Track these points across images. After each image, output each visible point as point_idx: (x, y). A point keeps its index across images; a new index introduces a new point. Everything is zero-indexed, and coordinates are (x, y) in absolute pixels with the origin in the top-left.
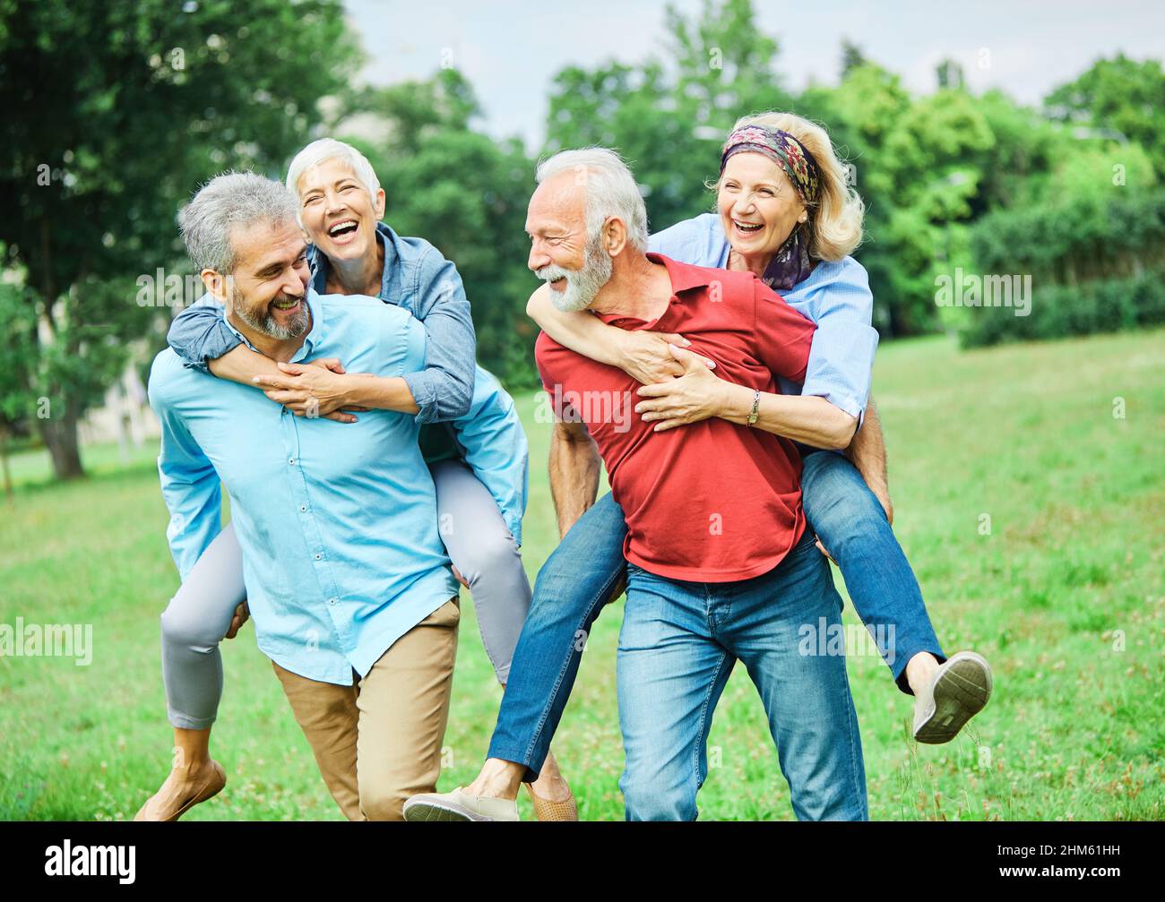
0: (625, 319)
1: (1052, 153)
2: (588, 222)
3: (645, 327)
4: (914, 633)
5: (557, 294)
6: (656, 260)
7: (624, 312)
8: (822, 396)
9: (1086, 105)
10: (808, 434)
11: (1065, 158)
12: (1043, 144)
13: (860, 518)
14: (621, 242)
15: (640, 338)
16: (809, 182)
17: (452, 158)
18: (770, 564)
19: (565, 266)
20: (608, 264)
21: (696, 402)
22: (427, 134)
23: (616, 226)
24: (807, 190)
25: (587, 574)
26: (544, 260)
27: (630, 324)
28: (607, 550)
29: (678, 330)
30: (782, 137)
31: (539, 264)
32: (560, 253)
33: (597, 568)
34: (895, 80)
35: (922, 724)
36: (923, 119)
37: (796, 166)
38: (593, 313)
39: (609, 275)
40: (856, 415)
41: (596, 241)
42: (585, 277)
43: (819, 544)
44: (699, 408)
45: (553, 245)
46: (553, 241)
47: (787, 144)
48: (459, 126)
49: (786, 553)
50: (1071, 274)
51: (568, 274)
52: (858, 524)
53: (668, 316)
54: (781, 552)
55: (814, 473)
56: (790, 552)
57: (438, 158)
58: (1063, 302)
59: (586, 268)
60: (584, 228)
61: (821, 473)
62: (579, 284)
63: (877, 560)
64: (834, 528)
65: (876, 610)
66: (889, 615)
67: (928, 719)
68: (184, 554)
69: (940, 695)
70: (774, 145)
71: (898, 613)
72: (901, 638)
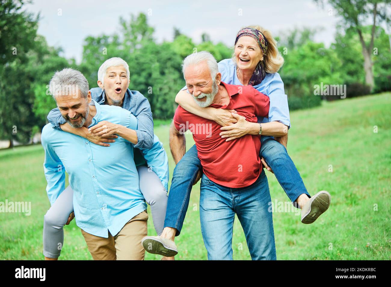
2: (212, 77)
3: (222, 108)
4: (300, 188)
5: (203, 102)
8: (278, 121)
14: (220, 80)
15: (221, 111)
19: (206, 93)
23: (219, 76)
26: (199, 92)
30: (257, 32)
32: (205, 89)
35: (304, 218)
41: (215, 82)
45: (202, 87)
47: (259, 34)
51: (207, 95)
60: (211, 79)
63: (286, 165)
64: (271, 155)
65: (286, 181)
66: (291, 182)
67: (307, 214)
68: (52, 196)
69: (313, 205)
70: (255, 34)
71: (294, 182)
72: (295, 189)
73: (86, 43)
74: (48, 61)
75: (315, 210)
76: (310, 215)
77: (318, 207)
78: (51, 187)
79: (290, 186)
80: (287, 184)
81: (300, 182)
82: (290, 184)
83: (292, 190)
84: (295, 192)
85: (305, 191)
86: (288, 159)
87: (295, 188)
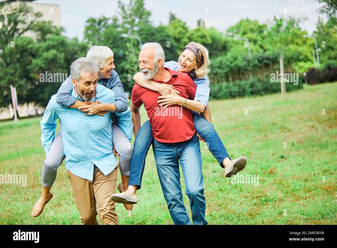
0: (160, 81)
1: (228, 45)
2: (155, 59)
3: (164, 83)
4: (225, 154)
5: (146, 76)
6: (166, 69)
7: (159, 80)
8: (199, 101)
9: (237, 33)
10: (195, 109)
11: (232, 47)
12: (226, 42)
13: (210, 129)
14: (161, 64)
15: (163, 85)
16: (200, 62)
17: (55, 43)
18: (190, 138)
19: (148, 69)
20: (158, 69)
21: (173, 100)
22: (49, 36)
23: (160, 61)
24: (199, 63)
25: (146, 141)
26: (143, 67)
27: (161, 82)
28: (149, 135)
29: (172, 84)
30: (198, 50)
31: (142, 68)
32: (147, 66)
33: (147, 139)
34: (184, 24)
35: (227, 173)
36: (192, 35)
37: (198, 57)
38: (152, 80)
39: (157, 71)
40: (205, 105)
41: (156, 64)
42: (153, 72)
43: (198, 135)
44: (174, 102)
45: (146, 64)
46: (146, 63)
47: (199, 52)
48: (58, 34)
49: (192, 136)
50: (230, 79)
51: (149, 71)
52: (210, 130)
53: (170, 80)
54: (191, 135)
55: (197, 119)
56: (194, 135)
57: (51, 43)
58: (228, 87)
59: (153, 70)
60: (154, 61)
61: (198, 119)
62: (151, 73)
63: (215, 138)
64: (204, 131)
65: (215, 149)
66: (218, 150)
67: (230, 171)
68: (47, 146)
69: (235, 166)
70: (196, 51)
71: (221, 149)
72: (222, 155)
73: (88, 24)
74: (50, 39)
75: (236, 169)
76: (232, 172)
77: (238, 167)
78: (47, 139)
79: (218, 152)
80: (216, 151)
81: (224, 149)
82: (218, 151)
83: (219, 155)
84: (221, 156)
85: (227, 156)
86: (216, 134)
87: (221, 153)
